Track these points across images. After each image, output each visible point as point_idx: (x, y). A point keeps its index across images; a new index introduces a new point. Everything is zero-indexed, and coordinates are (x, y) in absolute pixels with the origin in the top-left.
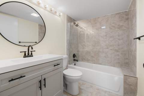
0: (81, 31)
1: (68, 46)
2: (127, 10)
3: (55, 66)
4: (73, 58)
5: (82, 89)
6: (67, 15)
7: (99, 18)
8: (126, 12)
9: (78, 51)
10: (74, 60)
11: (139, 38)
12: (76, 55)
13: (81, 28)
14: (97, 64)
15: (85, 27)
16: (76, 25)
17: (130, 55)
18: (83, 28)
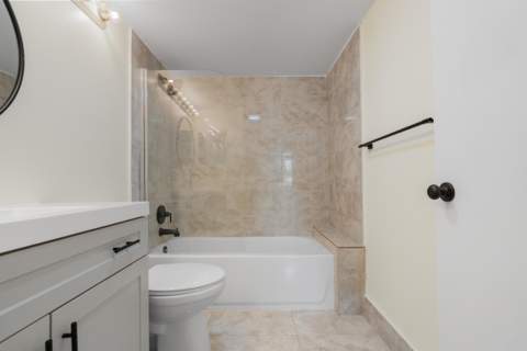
0: (181, 120)
1: (137, 173)
2: (325, 76)
3: (116, 250)
4: (156, 226)
5: (219, 335)
6: (134, 34)
7: (252, 79)
8: (322, 78)
9: (175, 196)
10: (162, 232)
11: (370, 145)
12: (167, 210)
13: (184, 107)
14: (247, 235)
15: (196, 107)
16: (166, 86)
17: (336, 197)
18: (191, 107)
